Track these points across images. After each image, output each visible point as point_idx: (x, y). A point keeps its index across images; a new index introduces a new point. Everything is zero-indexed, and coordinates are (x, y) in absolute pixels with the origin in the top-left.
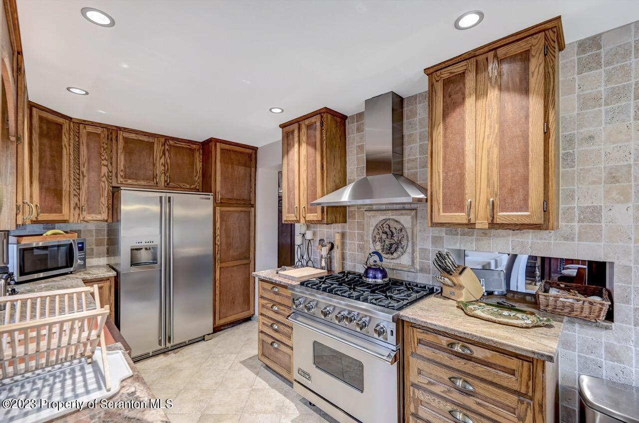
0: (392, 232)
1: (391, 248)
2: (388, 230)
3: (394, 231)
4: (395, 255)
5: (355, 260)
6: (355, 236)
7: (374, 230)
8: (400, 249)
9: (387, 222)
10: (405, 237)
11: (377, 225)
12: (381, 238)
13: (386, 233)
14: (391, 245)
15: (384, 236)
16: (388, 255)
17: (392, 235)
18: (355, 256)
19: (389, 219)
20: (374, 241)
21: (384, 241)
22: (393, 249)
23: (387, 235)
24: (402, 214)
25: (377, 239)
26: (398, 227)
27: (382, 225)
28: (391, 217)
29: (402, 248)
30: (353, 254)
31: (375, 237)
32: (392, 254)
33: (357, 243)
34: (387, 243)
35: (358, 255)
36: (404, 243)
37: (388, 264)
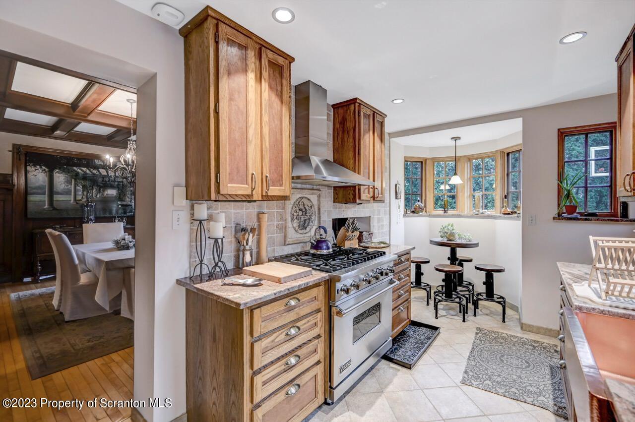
0: (306, 210)
1: (305, 223)
2: (303, 207)
3: (307, 208)
4: (308, 229)
5: (274, 243)
6: (274, 216)
7: (292, 208)
8: (311, 224)
9: (302, 200)
10: (314, 213)
11: (294, 203)
12: (298, 215)
13: (301, 210)
14: (305, 220)
15: (300, 213)
16: (303, 230)
17: (306, 213)
18: (274, 239)
19: (304, 197)
20: (292, 219)
21: (301, 218)
22: (306, 224)
23: (303, 212)
24: (312, 194)
25: (295, 217)
26: (310, 204)
27: (299, 203)
28: (305, 196)
29: (312, 222)
30: (271, 237)
31: (293, 215)
32: (306, 229)
33: (275, 223)
34: (302, 219)
35: (277, 236)
36: (313, 217)
37: (303, 238)
